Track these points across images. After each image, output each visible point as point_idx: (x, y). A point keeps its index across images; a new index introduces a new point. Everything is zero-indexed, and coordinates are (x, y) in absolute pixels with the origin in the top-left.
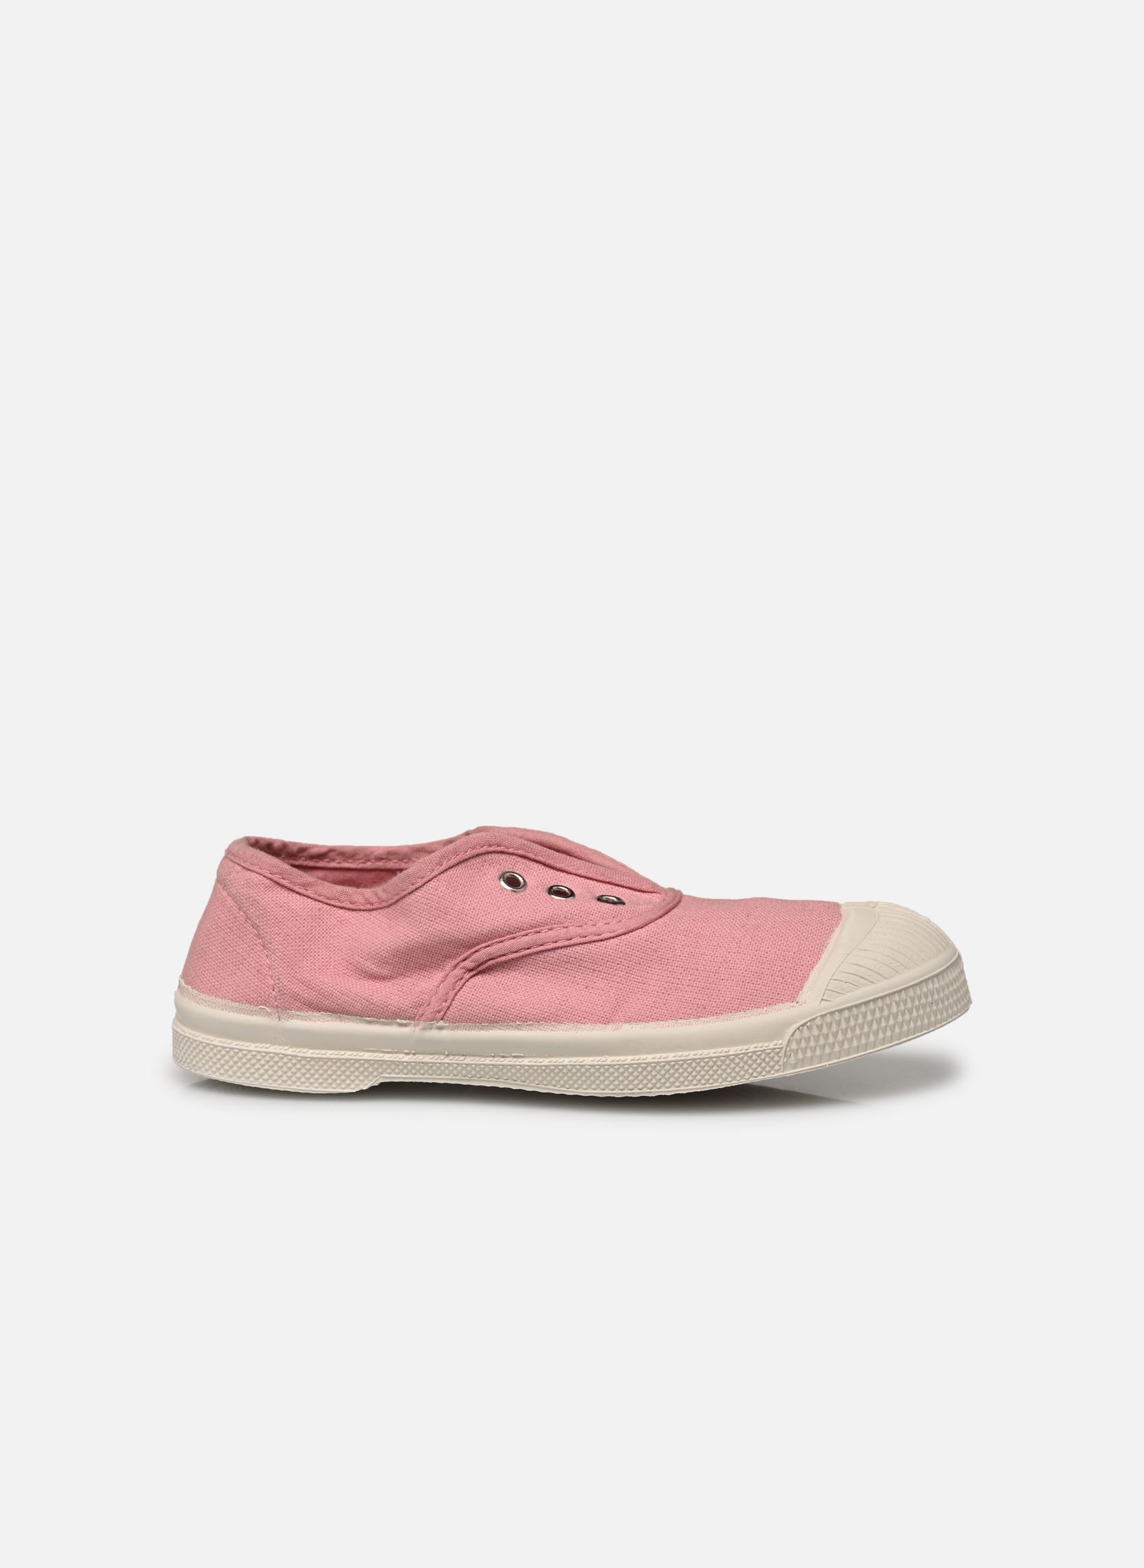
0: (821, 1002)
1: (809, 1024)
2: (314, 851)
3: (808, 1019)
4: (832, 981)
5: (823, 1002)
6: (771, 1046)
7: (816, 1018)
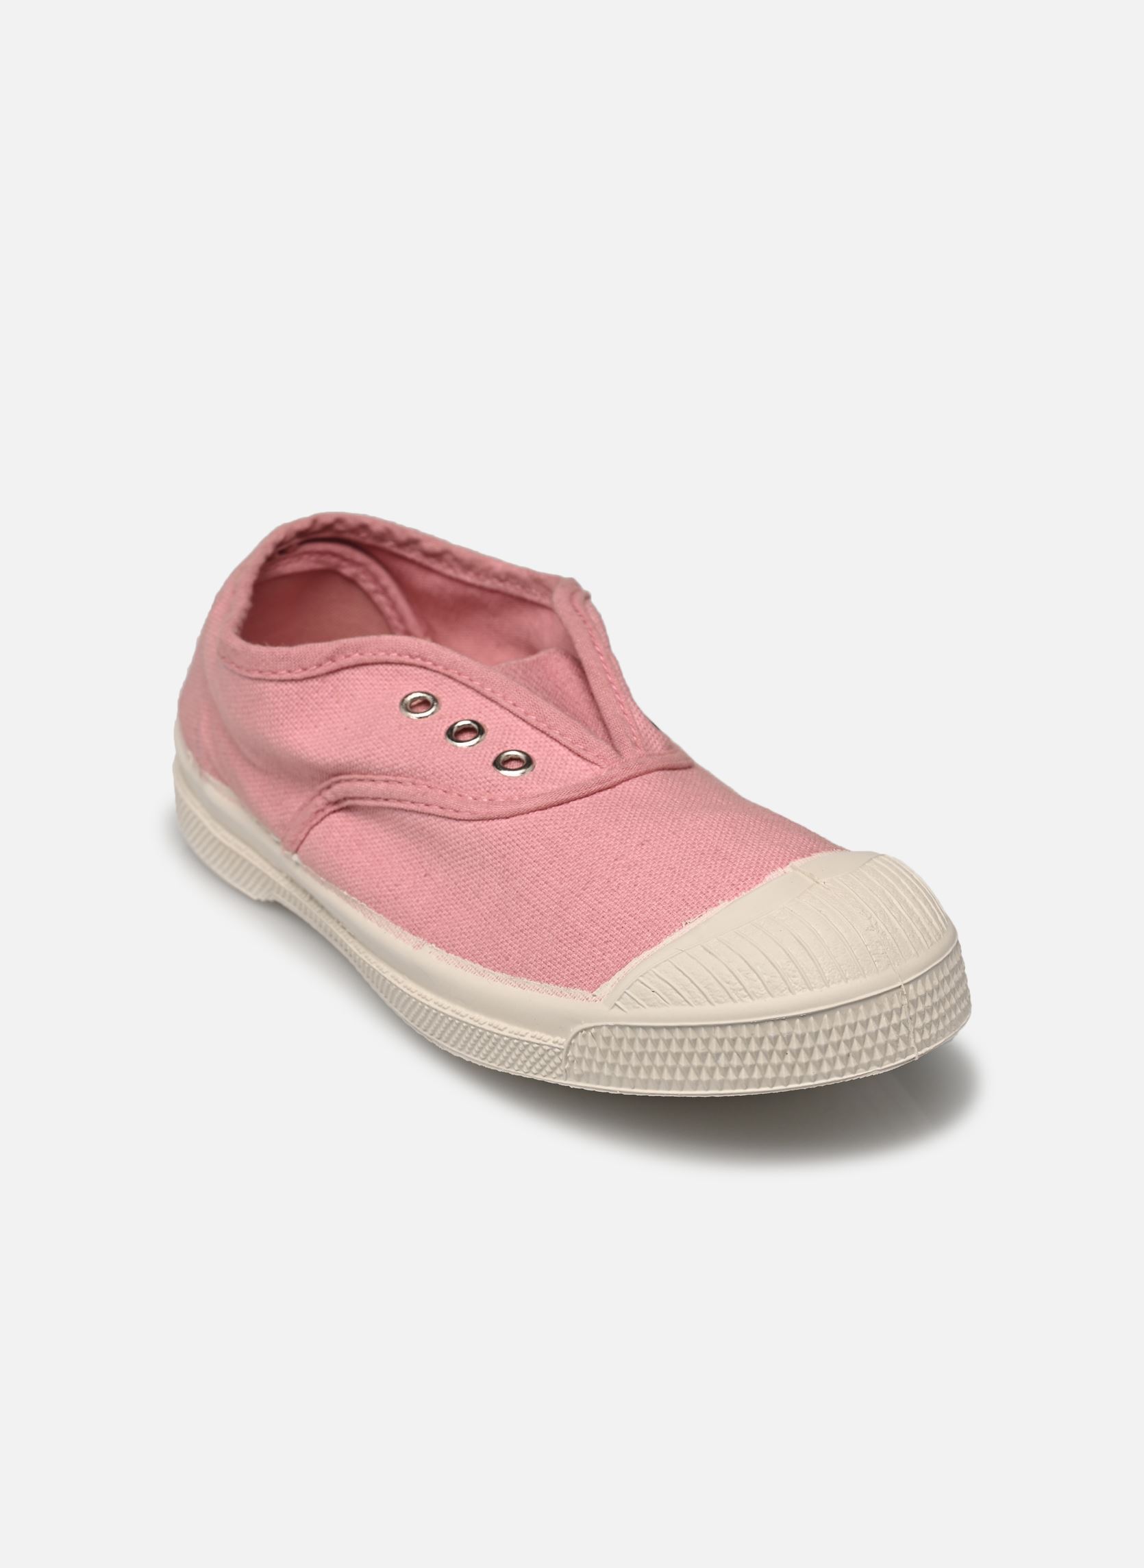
0: (612, 1008)
1: (593, 1030)
2: (427, 546)
3: (592, 1025)
4: (638, 983)
5: (616, 1009)
6: (550, 1043)
7: (602, 1026)
